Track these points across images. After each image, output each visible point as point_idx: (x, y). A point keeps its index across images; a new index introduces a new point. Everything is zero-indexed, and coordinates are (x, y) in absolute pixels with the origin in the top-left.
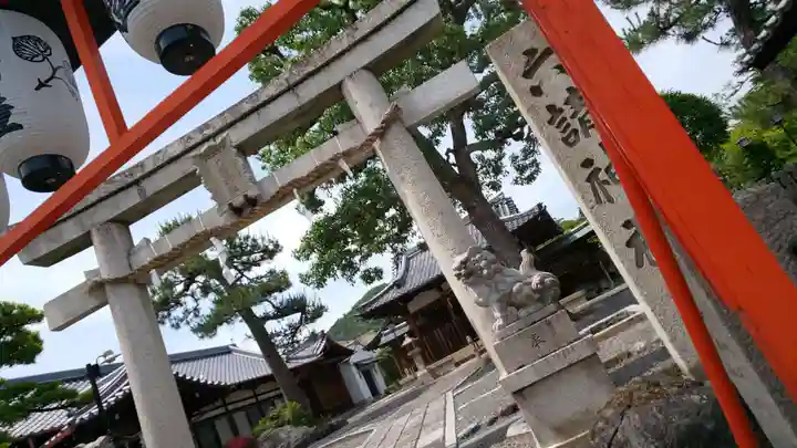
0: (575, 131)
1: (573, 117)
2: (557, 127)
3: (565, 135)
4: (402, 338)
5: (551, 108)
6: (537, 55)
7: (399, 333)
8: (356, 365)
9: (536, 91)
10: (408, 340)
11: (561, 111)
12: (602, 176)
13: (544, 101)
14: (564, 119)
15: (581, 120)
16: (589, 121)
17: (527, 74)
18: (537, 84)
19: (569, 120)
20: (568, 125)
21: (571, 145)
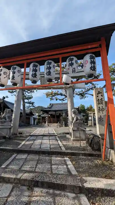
2: (98, 102)
4: (46, 117)
5: (98, 99)
6: (100, 93)
7: (46, 116)
8: (33, 118)
9: (98, 96)
10: (47, 118)
12: (100, 109)
16: (102, 103)
17: (97, 94)
21: (98, 104)
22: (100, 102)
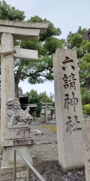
0: (68, 85)
1: (69, 81)
2: (64, 81)
3: (65, 84)
5: (65, 75)
6: (69, 60)
9: (64, 68)
11: (67, 78)
12: (69, 101)
13: (64, 72)
14: (67, 80)
15: (71, 83)
16: (73, 85)
17: (64, 63)
18: (65, 67)
19: (68, 82)
20: (67, 83)
21: (65, 88)
22: (69, 83)
